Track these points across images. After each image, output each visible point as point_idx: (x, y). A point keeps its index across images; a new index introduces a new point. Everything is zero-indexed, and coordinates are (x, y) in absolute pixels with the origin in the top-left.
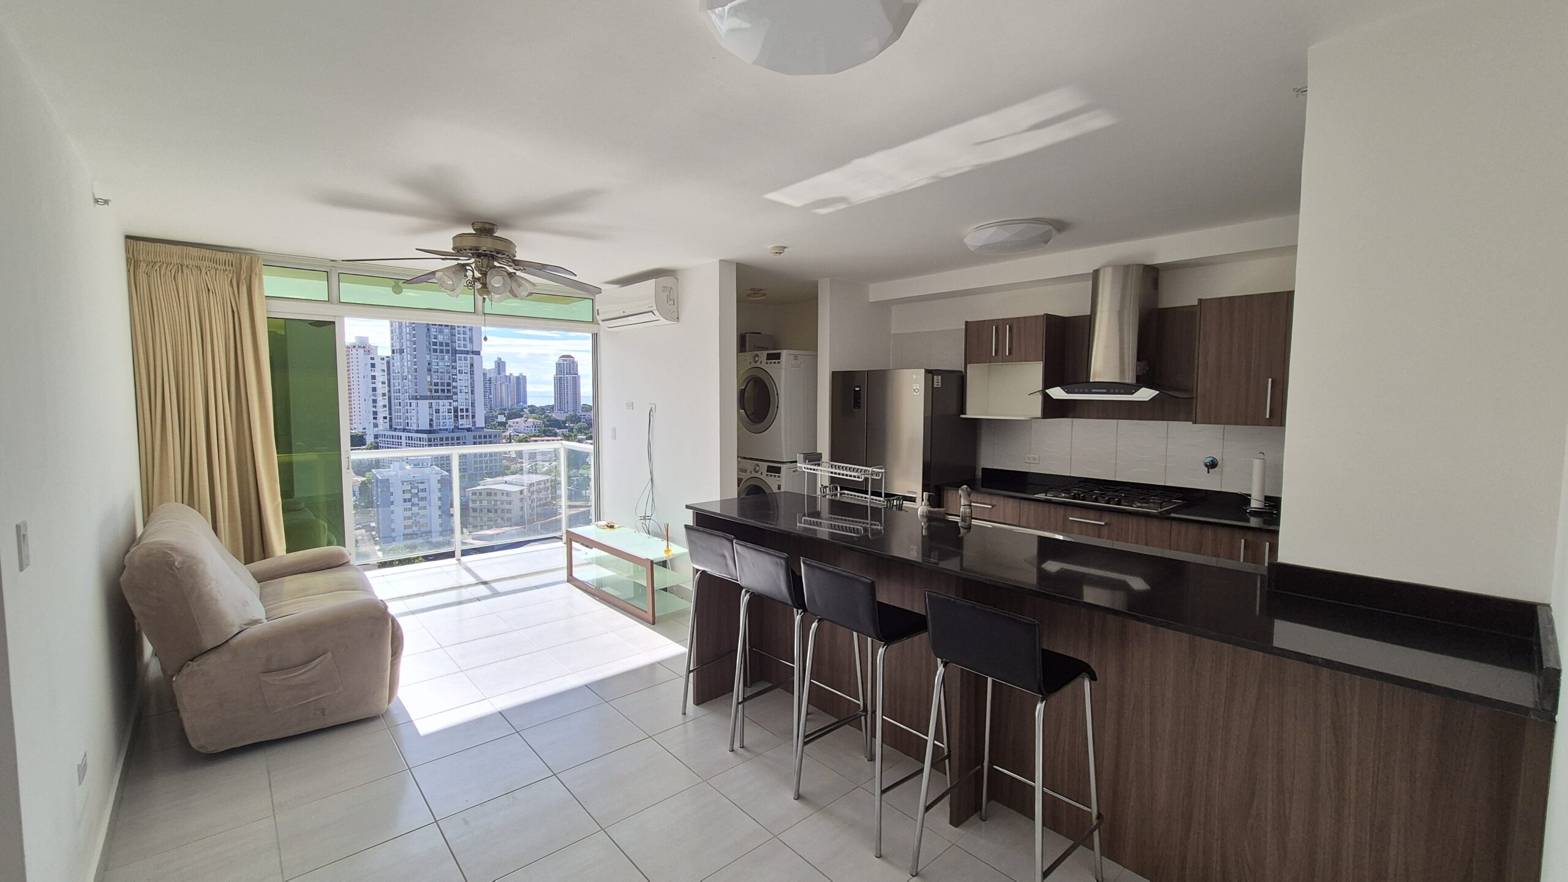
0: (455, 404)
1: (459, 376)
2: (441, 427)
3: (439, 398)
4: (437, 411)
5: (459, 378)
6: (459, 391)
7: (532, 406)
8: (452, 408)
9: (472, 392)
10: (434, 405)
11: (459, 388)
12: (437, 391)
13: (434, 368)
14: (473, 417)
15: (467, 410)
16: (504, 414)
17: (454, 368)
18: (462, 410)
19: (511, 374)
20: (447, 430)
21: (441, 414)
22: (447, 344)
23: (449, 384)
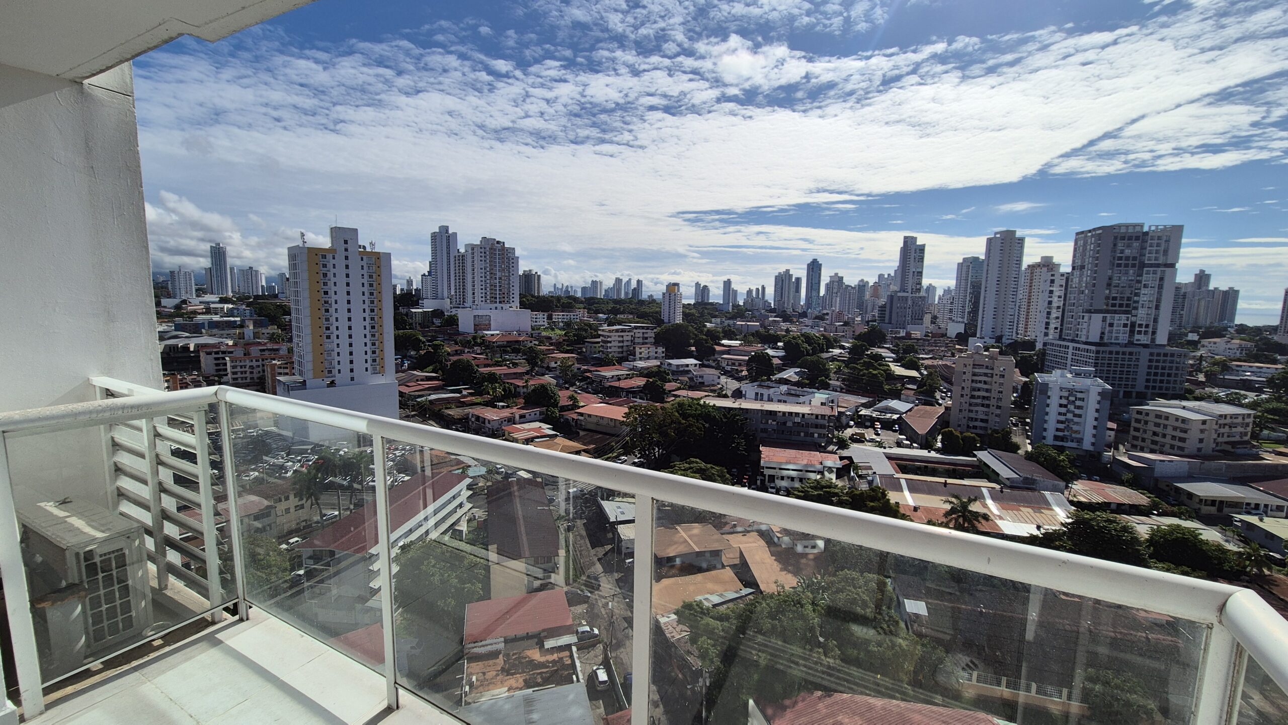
0: (1134, 319)
1: (1143, 291)
2: (1113, 341)
3: (1115, 312)
4: (1111, 325)
5: (1143, 292)
6: (1140, 305)
7: (1241, 325)
8: (1129, 322)
9: (1157, 307)
10: (1108, 318)
11: (1141, 302)
12: (1114, 305)
13: (1115, 282)
14: (1154, 333)
15: (1147, 326)
16: (1198, 333)
17: (1139, 282)
18: (1140, 326)
19: (1216, 289)
20: (1119, 344)
21: (1115, 328)
22: (1134, 258)
23: (1129, 299)
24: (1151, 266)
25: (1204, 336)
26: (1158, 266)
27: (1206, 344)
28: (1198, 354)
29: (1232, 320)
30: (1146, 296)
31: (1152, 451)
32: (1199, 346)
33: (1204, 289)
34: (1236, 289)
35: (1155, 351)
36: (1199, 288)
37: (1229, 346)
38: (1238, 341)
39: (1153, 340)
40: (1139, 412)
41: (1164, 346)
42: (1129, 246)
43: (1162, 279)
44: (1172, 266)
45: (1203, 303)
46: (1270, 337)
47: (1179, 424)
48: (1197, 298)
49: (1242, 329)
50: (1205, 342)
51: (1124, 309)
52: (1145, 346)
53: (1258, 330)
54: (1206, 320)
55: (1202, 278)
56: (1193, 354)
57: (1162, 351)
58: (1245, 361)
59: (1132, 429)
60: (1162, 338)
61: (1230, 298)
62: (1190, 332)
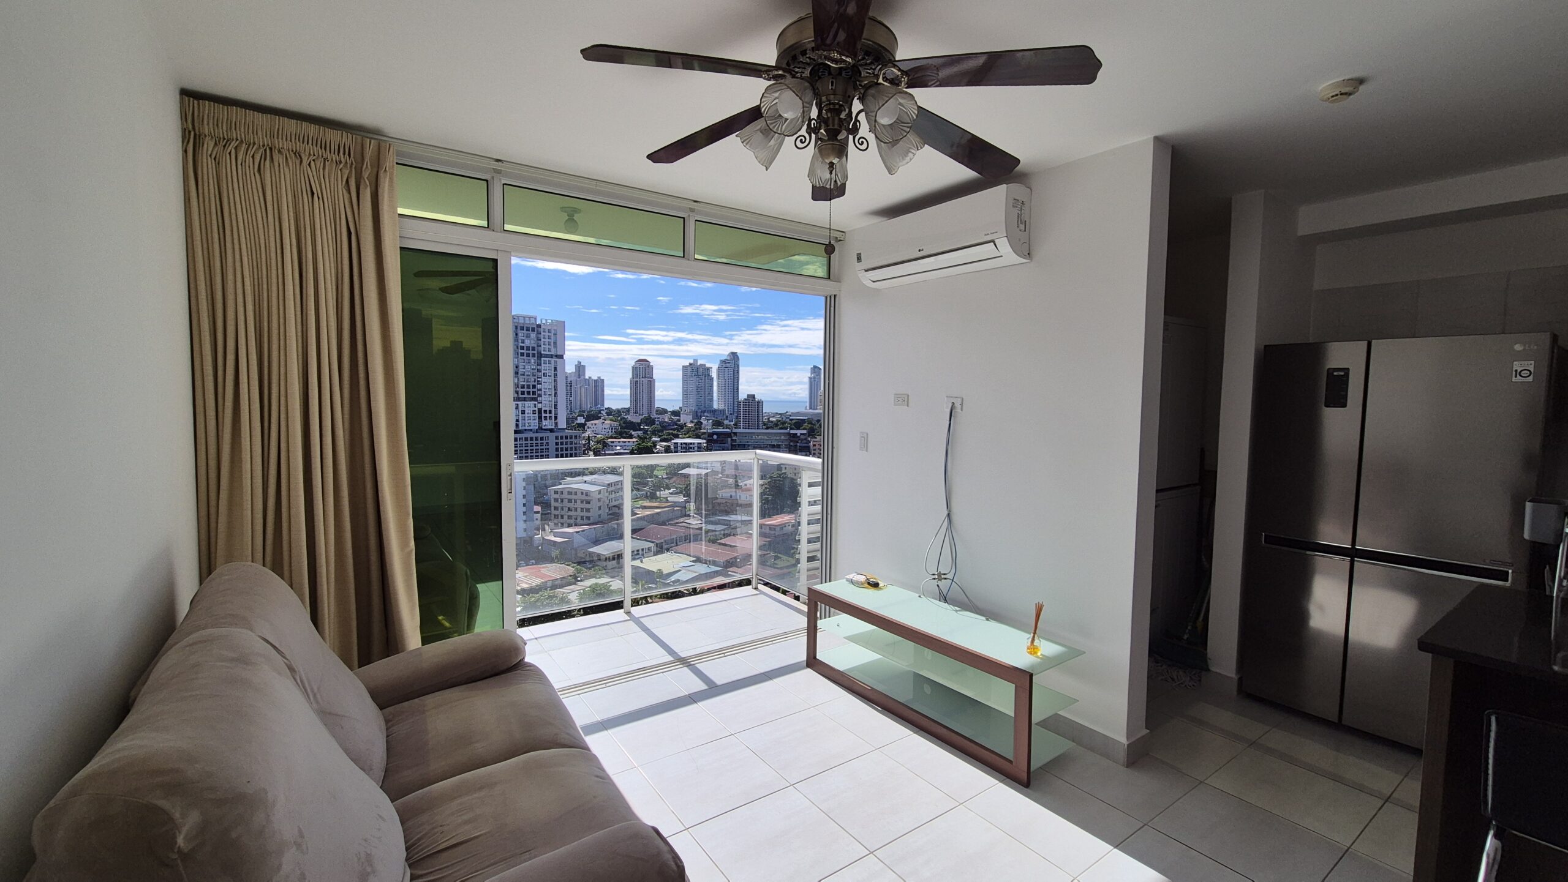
0: (539, 406)
1: (544, 379)
2: (527, 428)
4: (523, 412)
6: (543, 393)
7: (609, 408)
8: (536, 409)
9: (556, 394)
10: (520, 406)
11: (543, 390)
12: (523, 393)
13: (521, 371)
14: (556, 418)
15: (550, 412)
16: (583, 416)
17: (539, 371)
18: (545, 412)
19: (590, 378)
20: (531, 430)
21: (526, 415)
22: (533, 349)
23: (534, 387)
24: (547, 356)
25: (588, 419)
26: (551, 356)
27: (590, 426)
28: (586, 435)
29: (603, 405)
30: (546, 384)
31: (570, 526)
32: (586, 427)
33: (582, 377)
34: (602, 378)
35: (559, 434)
36: (579, 378)
37: (604, 426)
38: (608, 422)
39: (556, 424)
40: (556, 492)
41: (564, 429)
42: (528, 336)
43: (555, 369)
44: (561, 357)
45: (583, 390)
46: (626, 417)
47: (584, 497)
48: (579, 386)
49: (610, 412)
50: (589, 424)
51: (531, 396)
52: (551, 430)
53: (619, 412)
54: (587, 406)
55: (580, 368)
56: (583, 435)
57: (564, 434)
58: (615, 438)
59: (553, 508)
60: (562, 424)
61: (599, 384)
62: (578, 416)
